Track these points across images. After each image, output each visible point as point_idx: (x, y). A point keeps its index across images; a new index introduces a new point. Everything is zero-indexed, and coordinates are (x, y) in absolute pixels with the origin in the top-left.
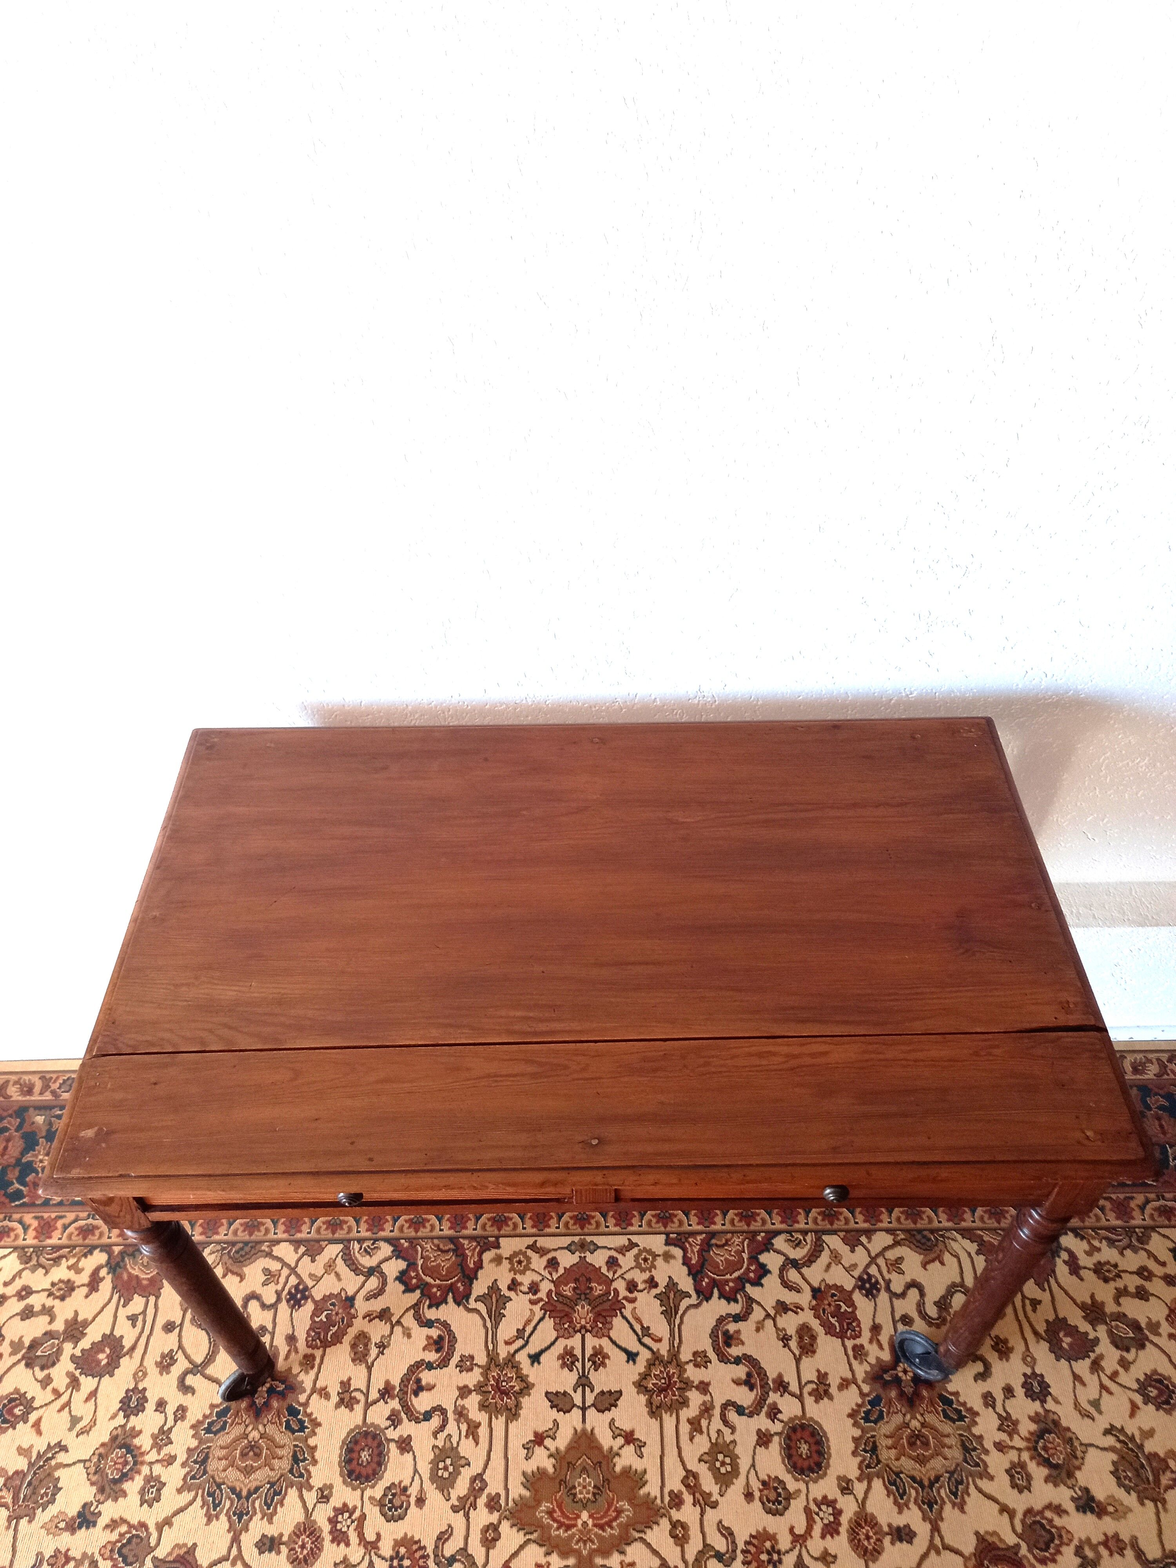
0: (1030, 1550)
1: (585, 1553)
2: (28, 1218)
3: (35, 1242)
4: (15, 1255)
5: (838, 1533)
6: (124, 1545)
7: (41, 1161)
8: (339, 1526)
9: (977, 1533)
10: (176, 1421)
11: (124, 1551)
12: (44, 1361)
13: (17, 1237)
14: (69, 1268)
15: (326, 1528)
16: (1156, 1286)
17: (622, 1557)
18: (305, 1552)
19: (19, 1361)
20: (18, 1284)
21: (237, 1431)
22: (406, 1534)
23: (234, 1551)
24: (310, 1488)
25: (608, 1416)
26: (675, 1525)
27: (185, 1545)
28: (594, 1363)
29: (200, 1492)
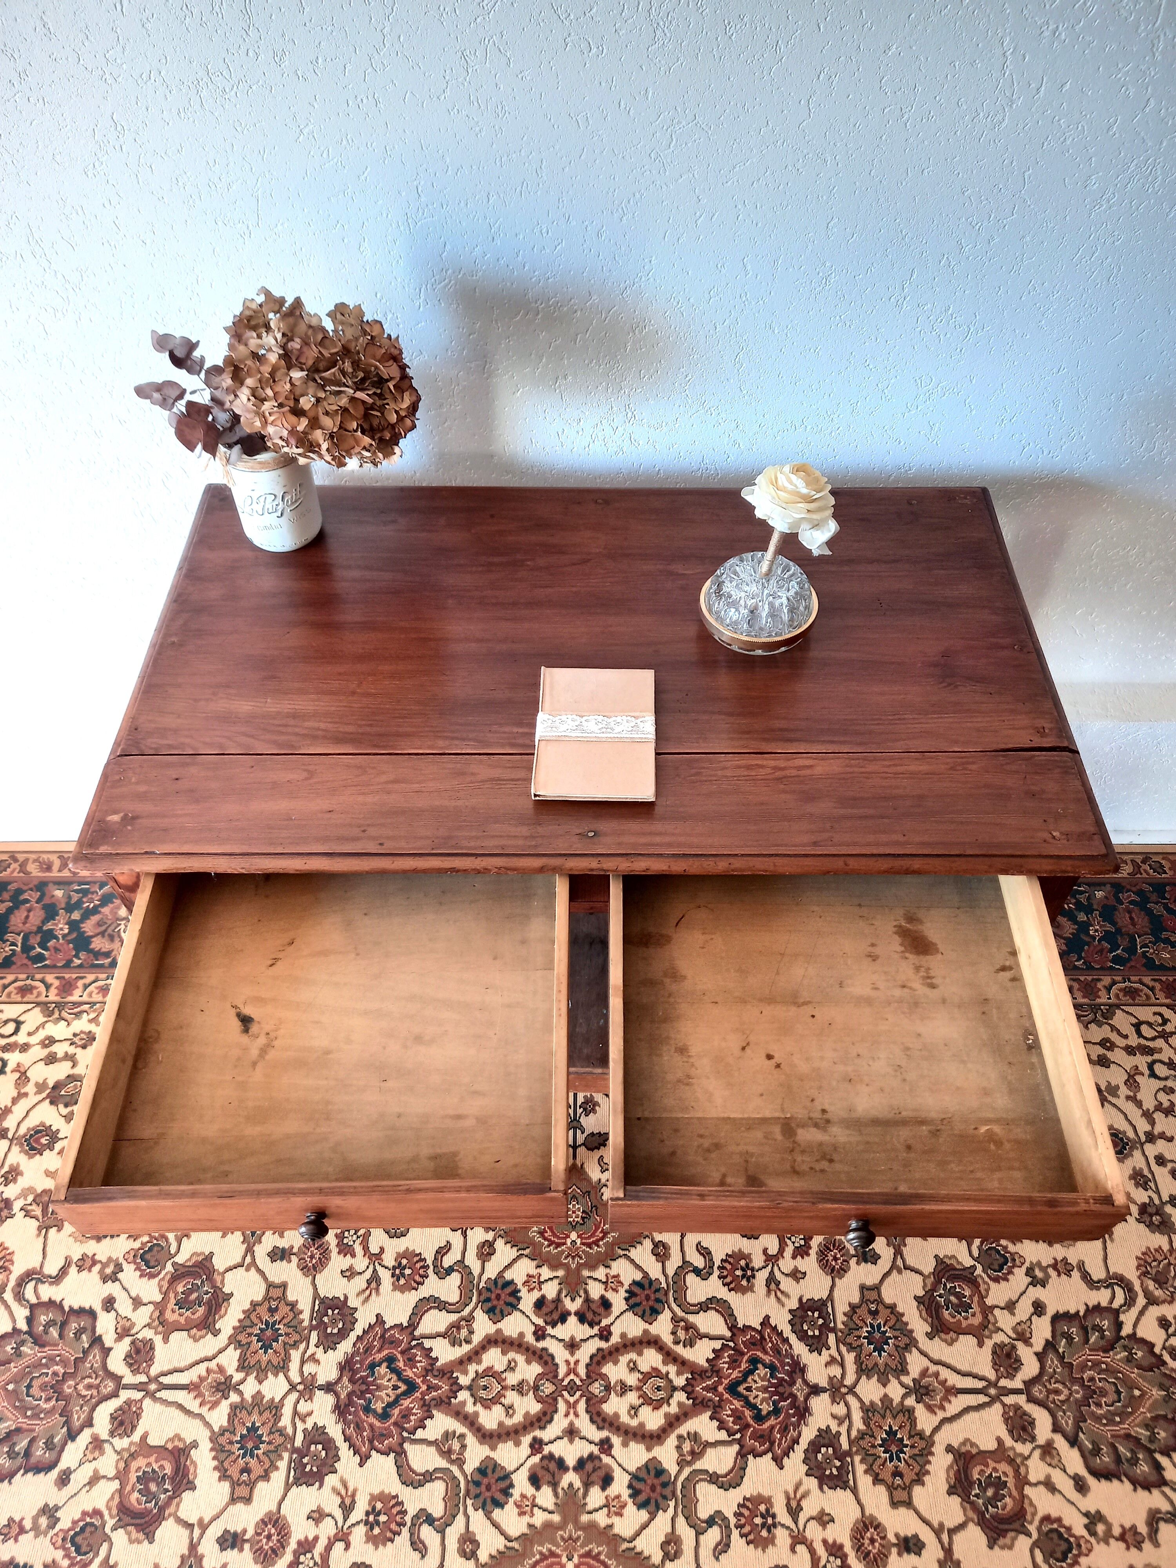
0: (984, 1271)
1: (573, 1266)
2: (50, 978)
3: (57, 999)
4: (38, 1010)
5: (808, 1255)
6: (145, 1252)
7: (61, 929)
8: (345, 1241)
9: (936, 1256)
11: (148, 1256)
12: (68, 1099)
13: (39, 994)
14: (90, 1021)
15: (333, 1242)
16: (1117, 1055)
17: (608, 1270)
18: (314, 1261)
19: (44, 1099)
20: (41, 1035)
22: (407, 1249)
23: (248, 1259)
25: (597, 1154)
26: (656, 1245)
27: (203, 1253)
28: (585, 1109)
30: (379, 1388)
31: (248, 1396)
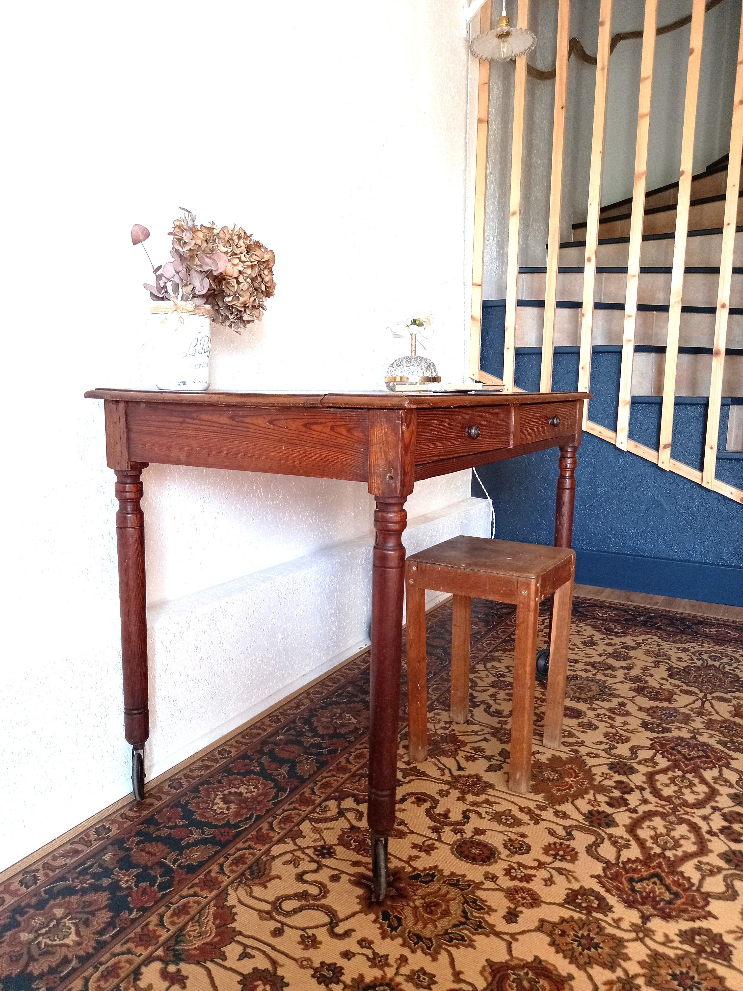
1: (589, 786)
8: (519, 877)
9: (629, 690)
10: (370, 948)
15: (516, 883)
17: (598, 775)
18: (529, 898)
21: (408, 912)
22: (541, 849)
23: (507, 937)
24: (482, 883)
26: (587, 755)
28: (479, 752)
29: (444, 946)
30: (652, 891)
31: (641, 971)
